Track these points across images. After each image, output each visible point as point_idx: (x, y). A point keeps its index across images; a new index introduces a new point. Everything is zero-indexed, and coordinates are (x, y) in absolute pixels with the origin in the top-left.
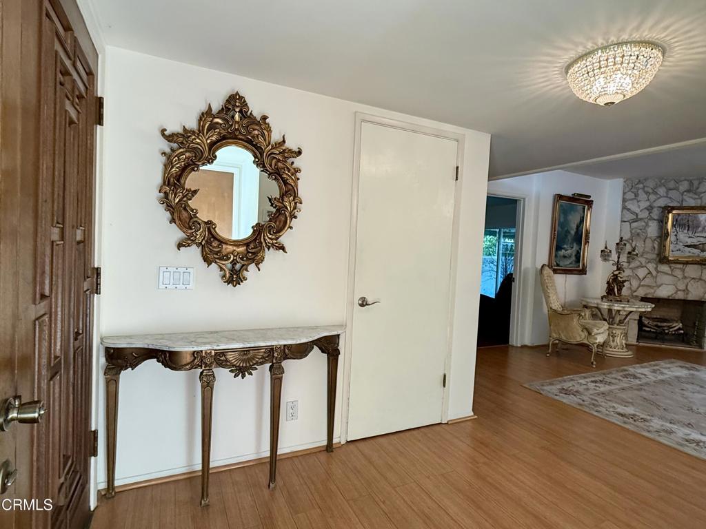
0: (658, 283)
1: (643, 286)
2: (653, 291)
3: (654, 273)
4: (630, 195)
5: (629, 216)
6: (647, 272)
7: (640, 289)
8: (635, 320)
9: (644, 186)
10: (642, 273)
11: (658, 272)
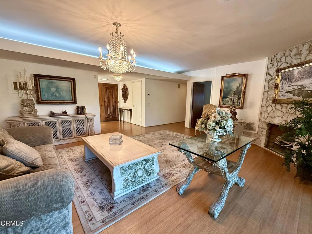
0: (275, 116)
1: (269, 117)
2: (272, 120)
3: (274, 110)
4: (270, 66)
5: (269, 77)
6: (272, 109)
7: (268, 118)
8: (265, 135)
9: (277, 59)
10: (270, 109)
11: (275, 109)
